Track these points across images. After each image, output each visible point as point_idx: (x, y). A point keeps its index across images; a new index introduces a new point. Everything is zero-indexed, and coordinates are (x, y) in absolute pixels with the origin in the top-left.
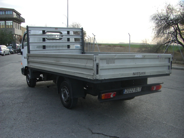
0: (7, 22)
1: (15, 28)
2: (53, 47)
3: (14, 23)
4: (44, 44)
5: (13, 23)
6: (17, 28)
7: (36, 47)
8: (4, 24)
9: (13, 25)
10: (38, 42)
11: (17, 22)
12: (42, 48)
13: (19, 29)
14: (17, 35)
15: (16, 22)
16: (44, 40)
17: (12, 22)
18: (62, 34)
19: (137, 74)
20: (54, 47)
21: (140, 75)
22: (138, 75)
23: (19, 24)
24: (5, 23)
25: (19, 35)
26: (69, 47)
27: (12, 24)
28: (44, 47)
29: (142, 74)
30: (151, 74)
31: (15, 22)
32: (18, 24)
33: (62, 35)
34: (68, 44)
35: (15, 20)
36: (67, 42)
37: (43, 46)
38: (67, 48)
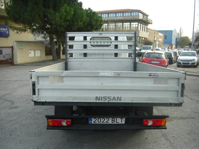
0: (132, 23)
1: (140, 30)
2: (99, 54)
3: (140, 24)
4: (85, 52)
5: (138, 25)
6: (143, 30)
7: (79, 54)
8: (129, 26)
9: (138, 27)
10: (79, 49)
11: (144, 23)
12: (83, 56)
13: (145, 31)
14: (142, 38)
15: (142, 24)
16: (85, 46)
17: (137, 23)
18: (111, 40)
19: (103, 99)
20: (97, 54)
21: (110, 101)
22: (107, 101)
23: (146, 26)
24: (130, 25)
25: (144, 38)
26: (116, 55)
27: (137, 26)
28: (85, 55)
29: (113, 99)
30: (133, 102)
31: (141, 24)
33: (111, 41)
34: (116, 52)
35: (140, 22)
36: (114, 49)
37: (84, 53)
38: (113, 56)
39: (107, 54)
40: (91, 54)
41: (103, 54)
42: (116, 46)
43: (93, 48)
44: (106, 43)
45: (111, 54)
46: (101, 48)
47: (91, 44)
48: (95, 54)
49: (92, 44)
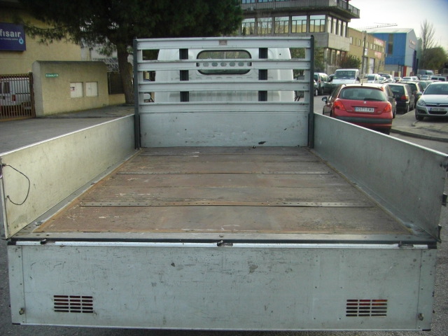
0: (312, 17)
1: (332, 32)
2: (219, 94)
3: (330, 19)
4: (184, 88)
5: (326, 20)
6: (337, 33)
7: (169, 94)
8: (305, 22)
9: (325, 26)
10: (169, 82)
11: (339, 17)
12: (179, 98)
13: (342, 34)
14: (336, 50)
15: (335, 18)
16: (184, 75)
17: (323, 17)
18: (251, 57)
20: (214, 95)
23: (345, 24)
24: (308, 20)
25: (341, 51)
26: (263, 95)
27: (323, 23)
28: (185, 96)
31: (333, 17)
32: (340, 22)
33: (250, 60)
34: (263, 88)
35: (331, 13)
36: (257, 80)
37: (181, 92)
38: (256, 99)
39: (240, 94)
40: (200, 95)
41: (230, 95)
42: (263, 74)
43: (205, 79)
44: (237, 64)
45: (250, 94)
46: (224, 78)
47: (199, 68)
48: (210, 94)
49: (202, 67)
